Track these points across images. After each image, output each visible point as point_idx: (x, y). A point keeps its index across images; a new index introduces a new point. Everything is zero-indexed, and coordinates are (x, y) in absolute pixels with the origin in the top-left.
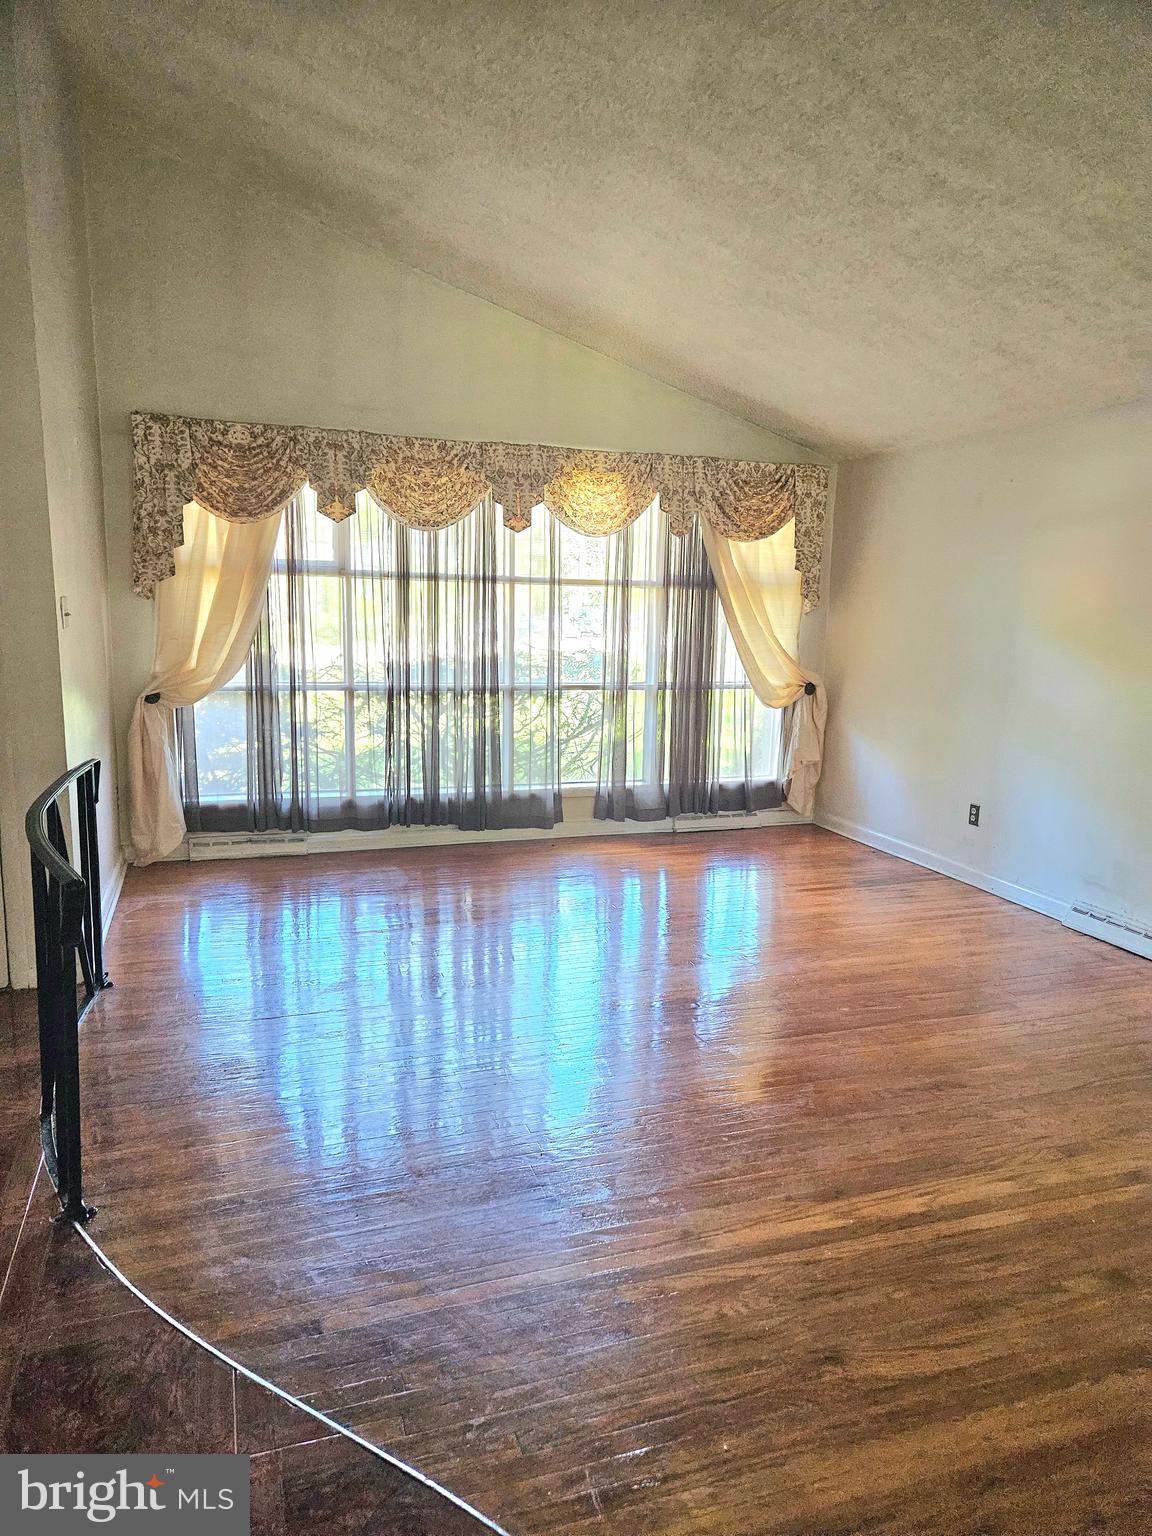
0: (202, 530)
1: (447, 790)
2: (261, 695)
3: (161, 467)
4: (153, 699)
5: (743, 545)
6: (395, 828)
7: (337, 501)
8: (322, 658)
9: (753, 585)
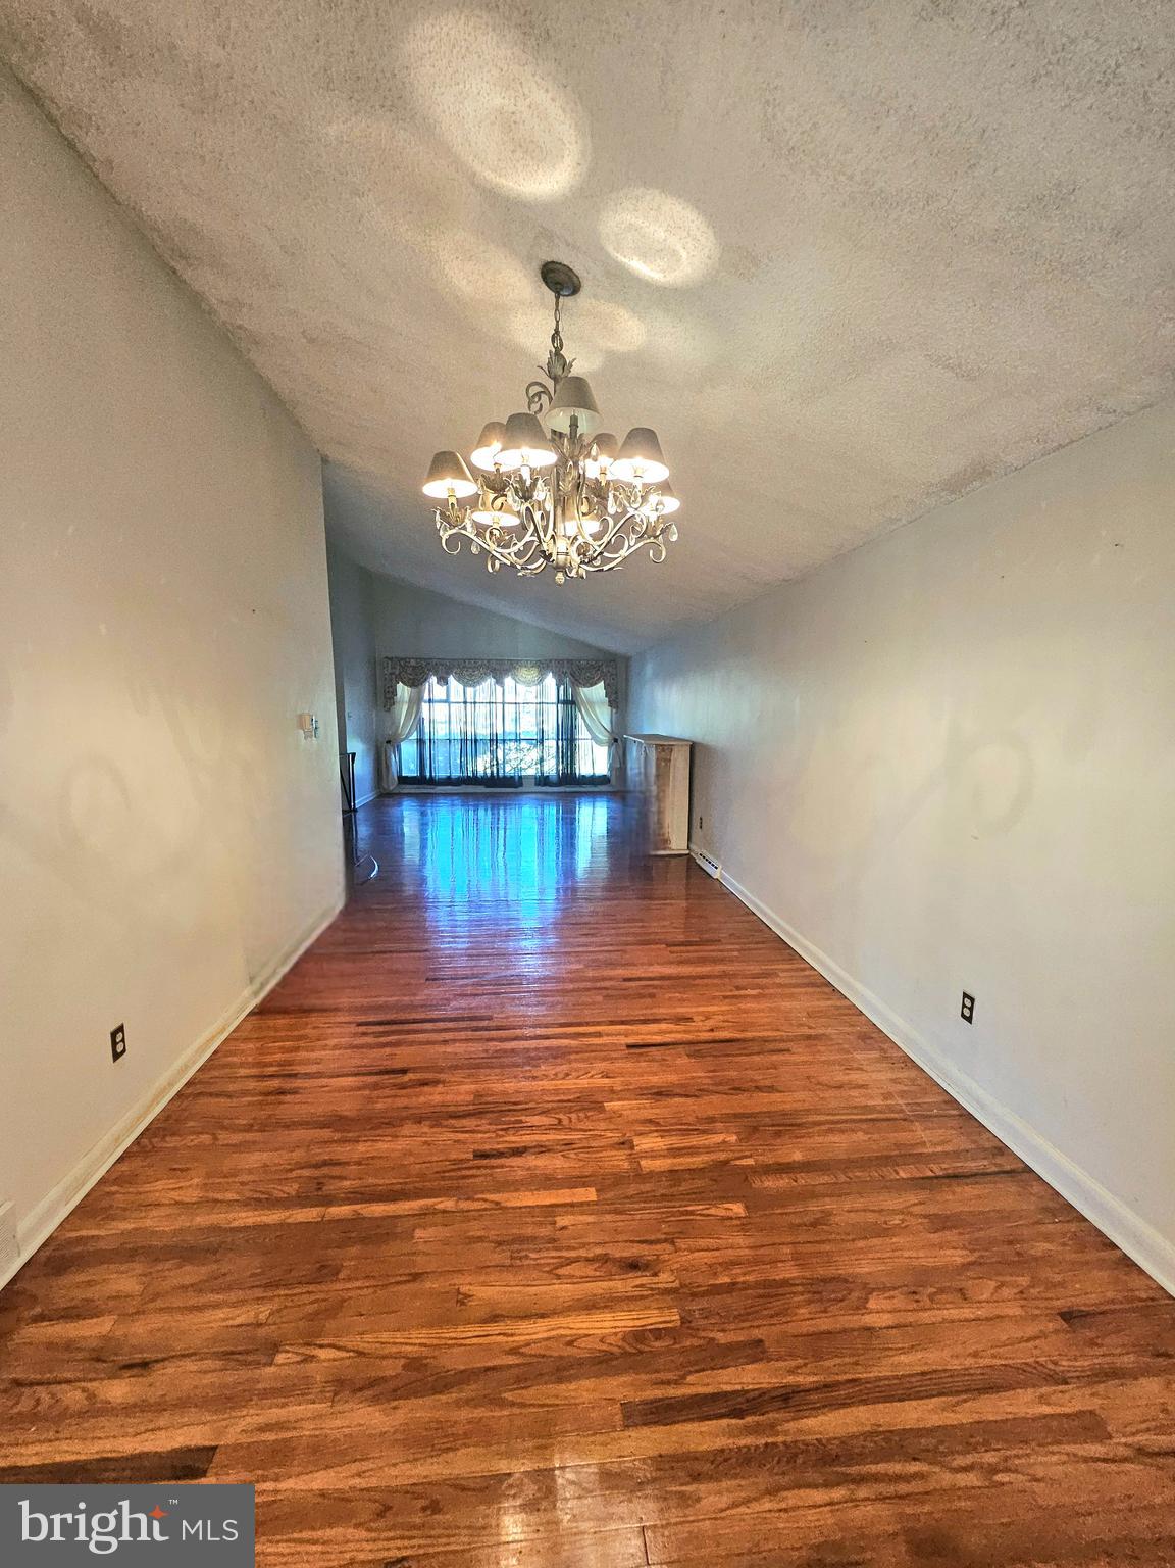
0: (403, 690)
1: (481, 773)
2: (421, 742)
3: (391, 674)
4: (389, 742)
5: (586, 689)
6: (464, 786)
7: (443, 680)
8: (441, 732)
9: (591, 704)
